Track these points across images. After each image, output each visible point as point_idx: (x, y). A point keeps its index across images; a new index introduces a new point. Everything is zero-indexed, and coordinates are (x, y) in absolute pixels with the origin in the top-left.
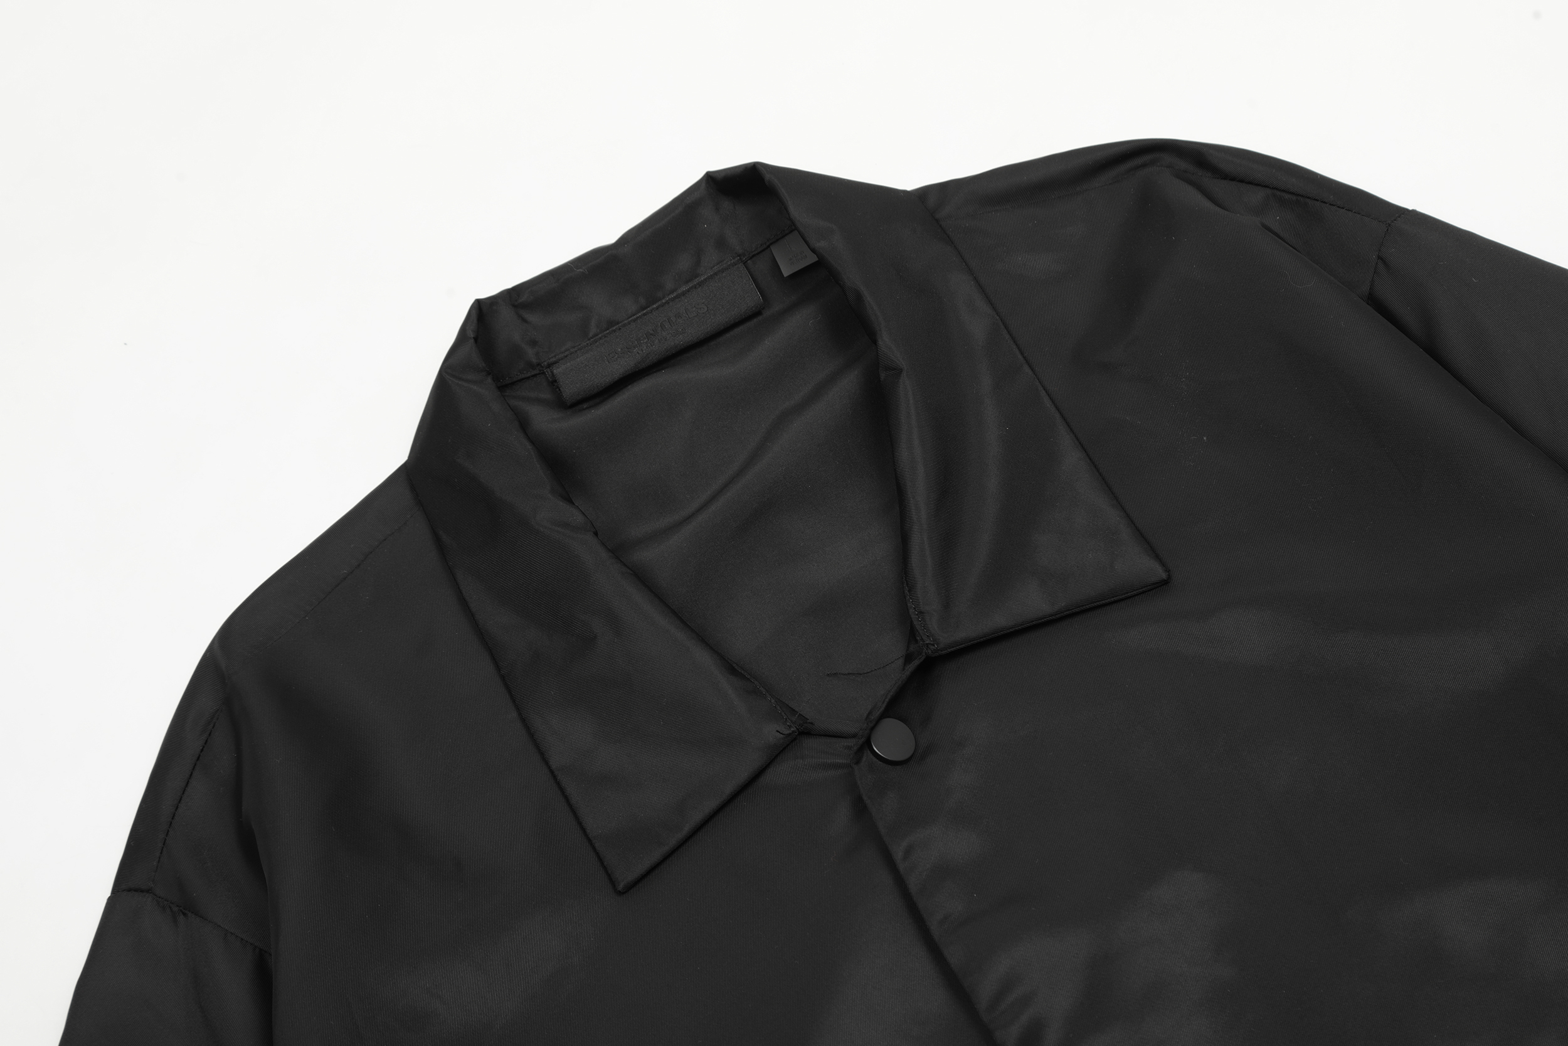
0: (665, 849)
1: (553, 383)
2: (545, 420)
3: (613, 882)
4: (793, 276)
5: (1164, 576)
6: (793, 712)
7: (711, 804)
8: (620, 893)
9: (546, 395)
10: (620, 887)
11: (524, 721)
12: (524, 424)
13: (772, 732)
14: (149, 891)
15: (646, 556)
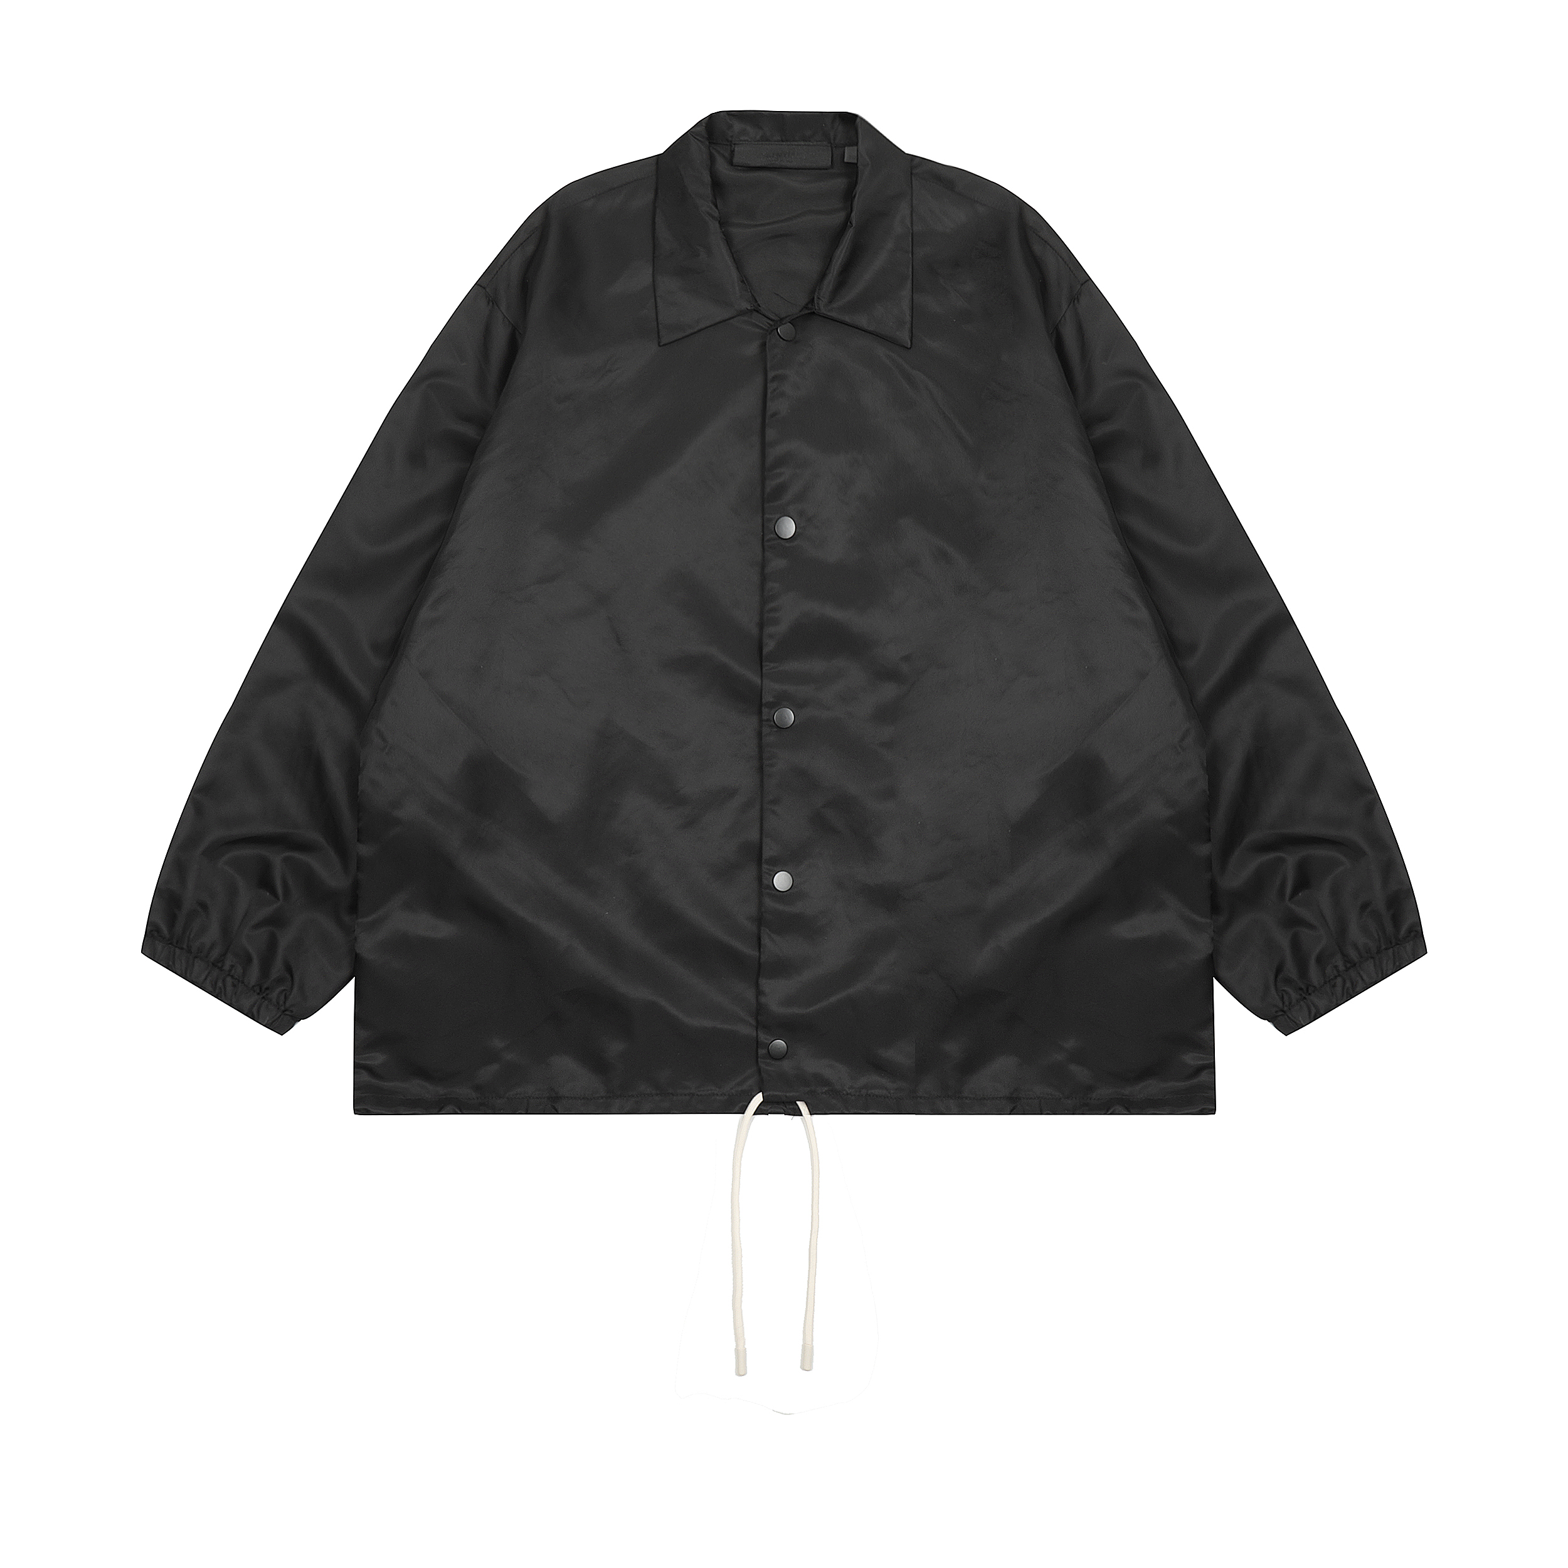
0: (684, 335)
1: (733, 151)
2: (722, 166)
3: (659, 343)
4: (847, 163)
5: (909, 347)
6: (756, 301)
7: (708, 323)
8: (660, 346)
9: (727, 155)
10: (661, 344)
11: (653, 276)
12: (712, 159)
13: (746, 305)
14: (484, 288)
15: (734, 230)
